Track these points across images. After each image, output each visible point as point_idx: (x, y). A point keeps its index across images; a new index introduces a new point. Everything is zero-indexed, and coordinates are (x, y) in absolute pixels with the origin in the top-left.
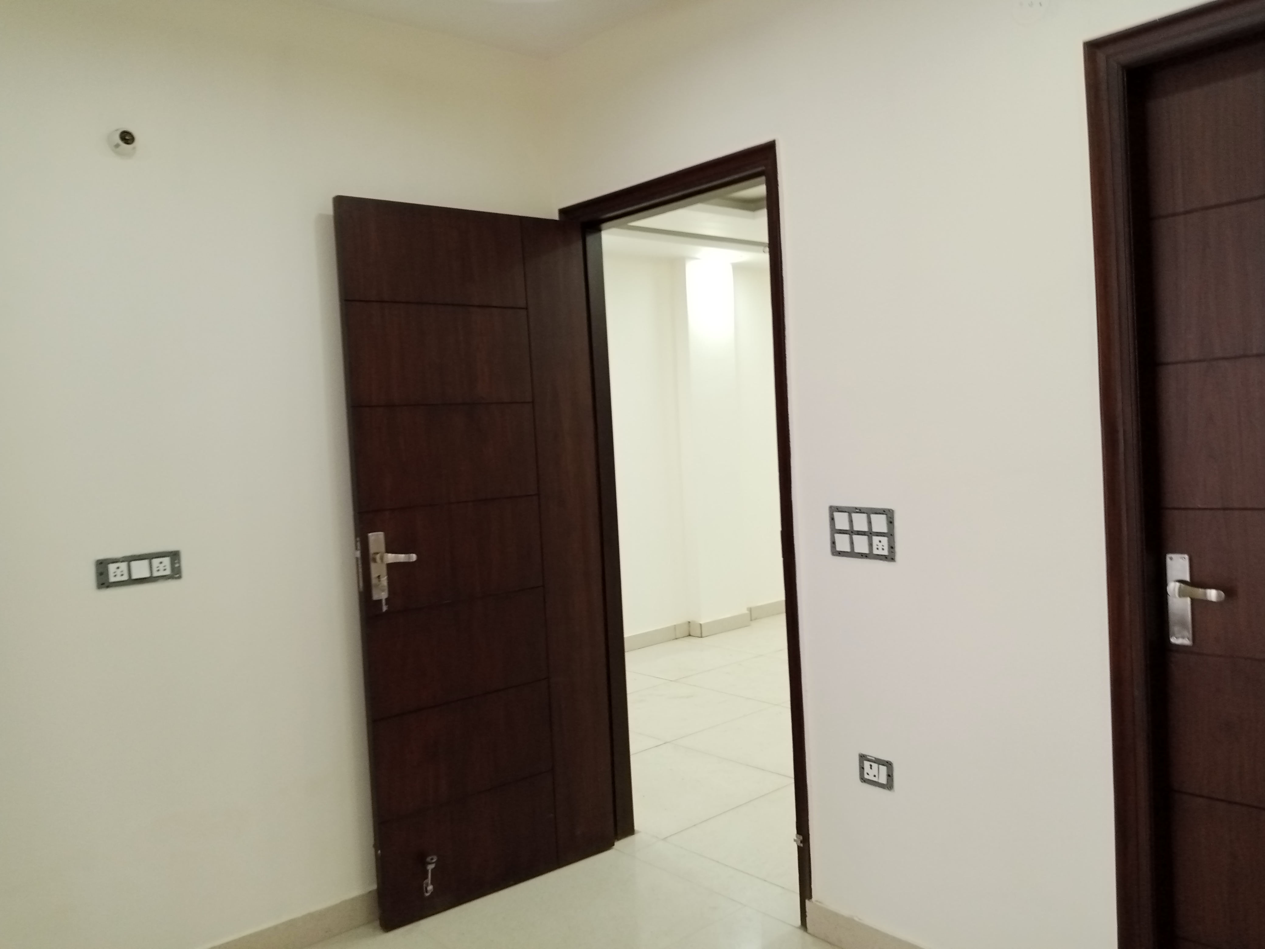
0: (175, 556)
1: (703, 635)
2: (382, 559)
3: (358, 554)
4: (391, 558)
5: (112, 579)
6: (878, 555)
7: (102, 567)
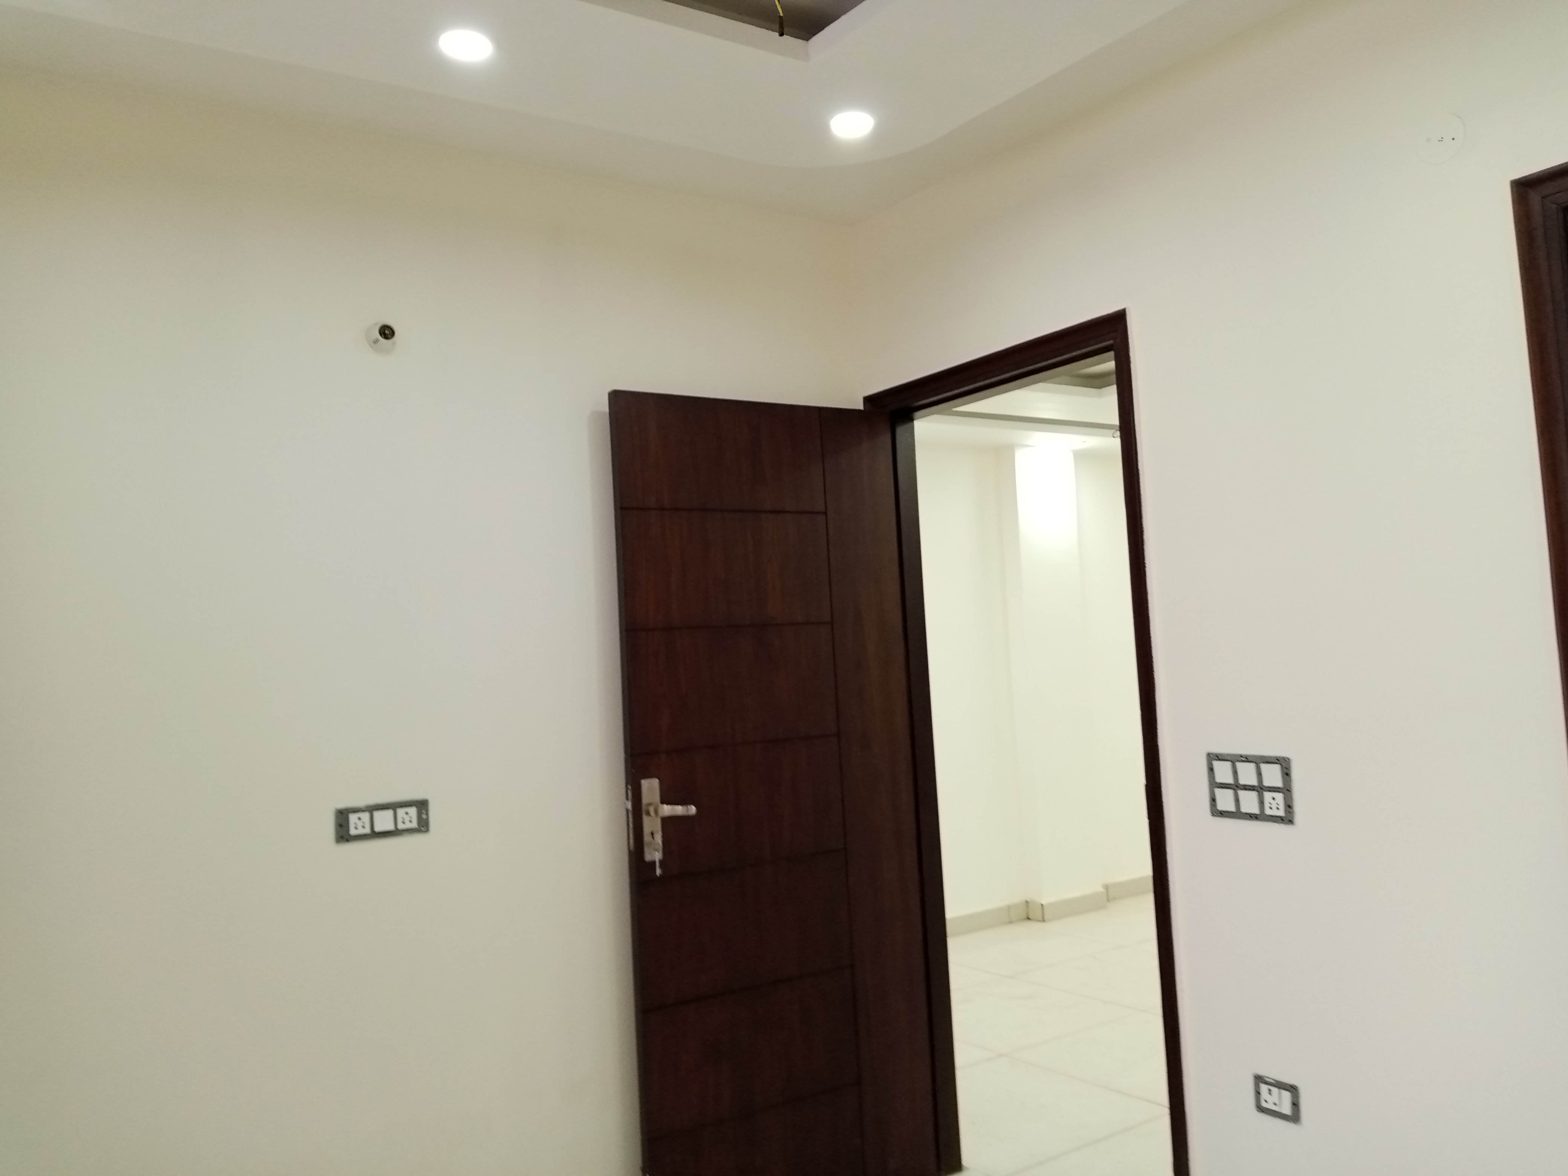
0: (422, 806)
1: (1046, 918)
2: (656, 812)
3: (629, 805)
4: (667, 810)
5: (353, 832)
6: (1271, 816)
7: (342, 817)
